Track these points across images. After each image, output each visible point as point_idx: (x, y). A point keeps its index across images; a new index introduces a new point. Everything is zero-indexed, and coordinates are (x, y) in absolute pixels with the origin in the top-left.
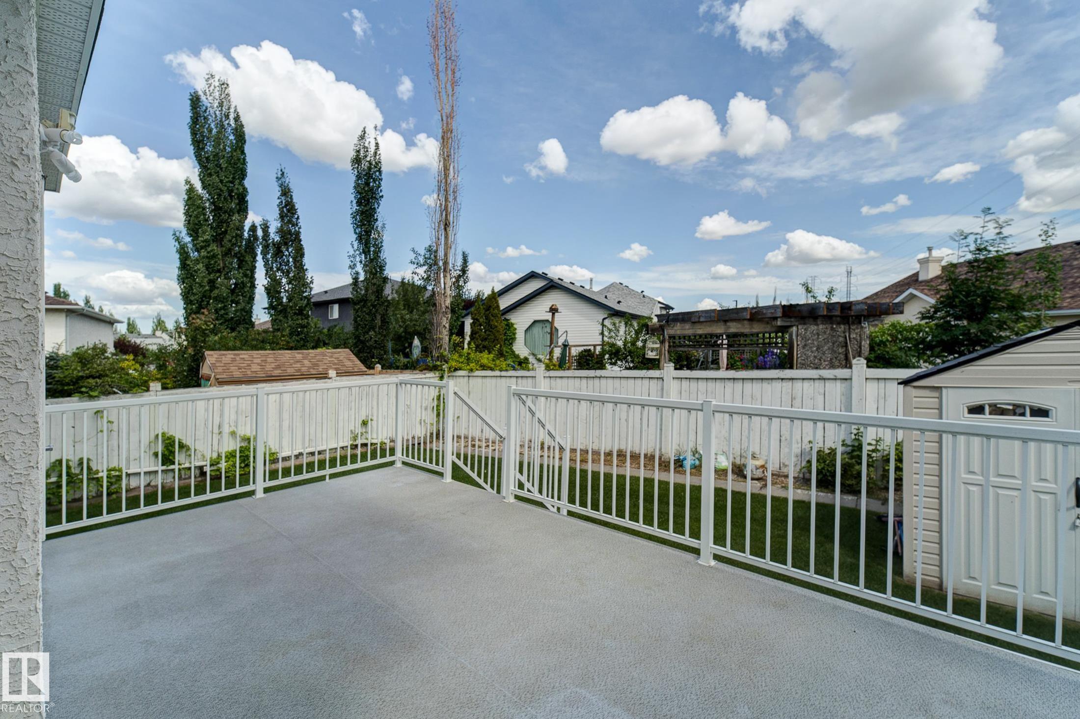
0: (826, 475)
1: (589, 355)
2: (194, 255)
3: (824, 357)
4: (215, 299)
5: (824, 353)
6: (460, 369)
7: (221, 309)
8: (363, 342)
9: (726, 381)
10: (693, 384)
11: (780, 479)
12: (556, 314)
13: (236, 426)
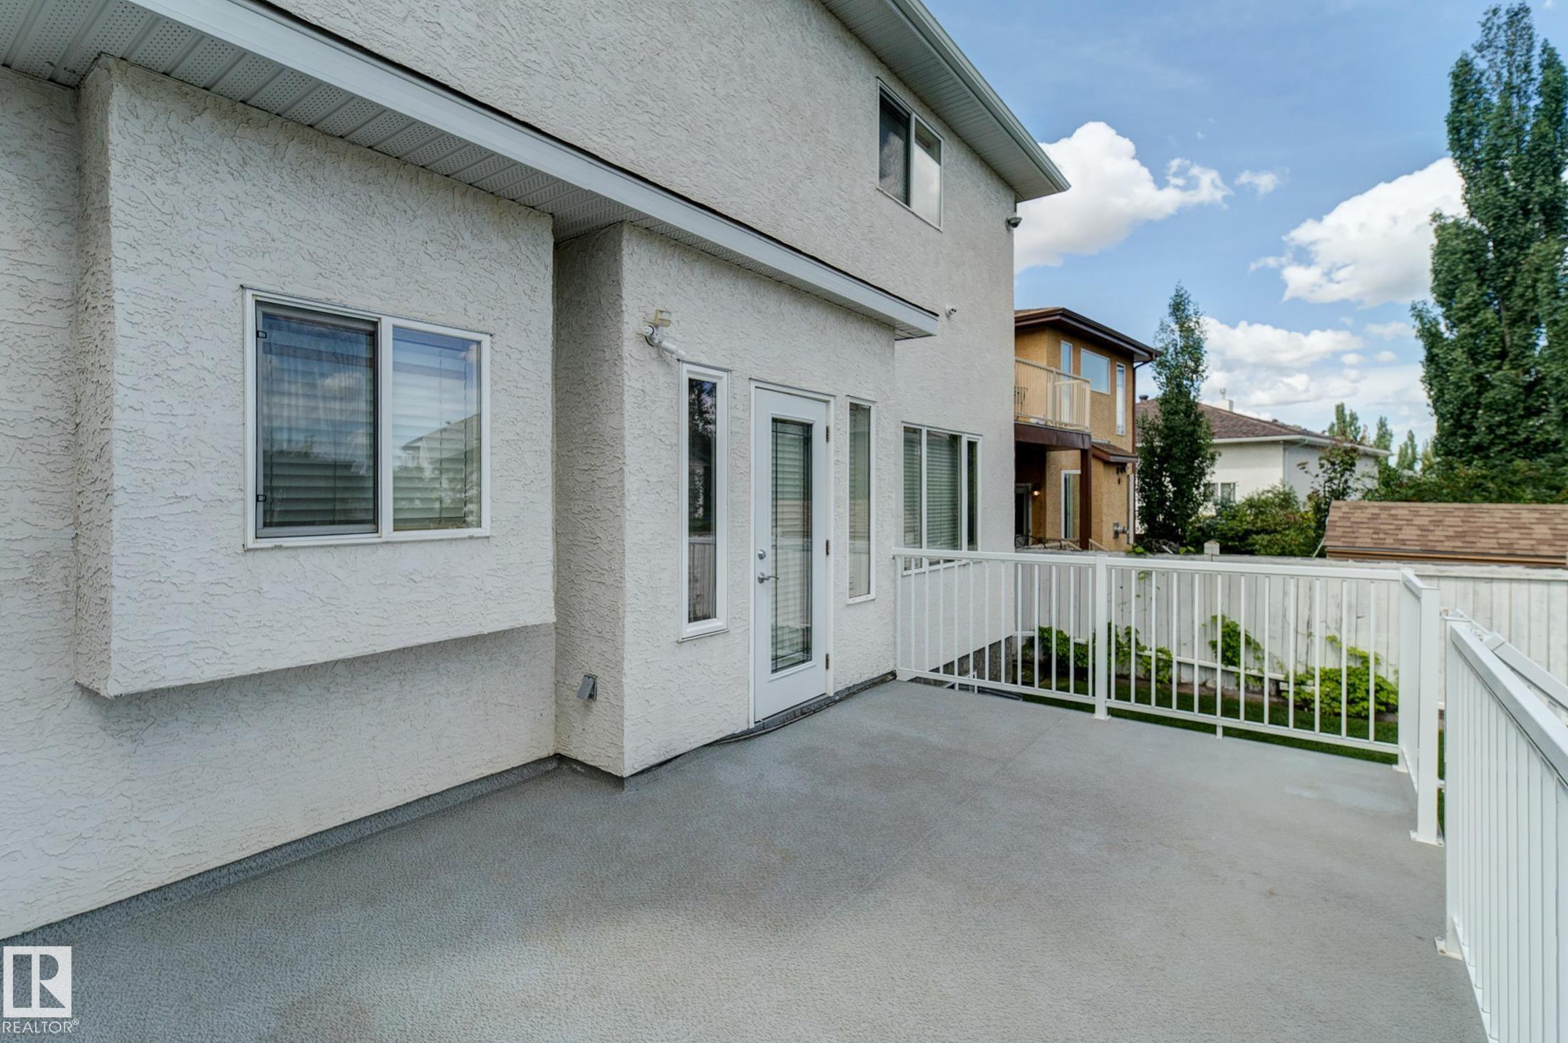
2: (1450, 335)
4: (1489, 407)
7: (1500, 425)
13: (1339, 630)
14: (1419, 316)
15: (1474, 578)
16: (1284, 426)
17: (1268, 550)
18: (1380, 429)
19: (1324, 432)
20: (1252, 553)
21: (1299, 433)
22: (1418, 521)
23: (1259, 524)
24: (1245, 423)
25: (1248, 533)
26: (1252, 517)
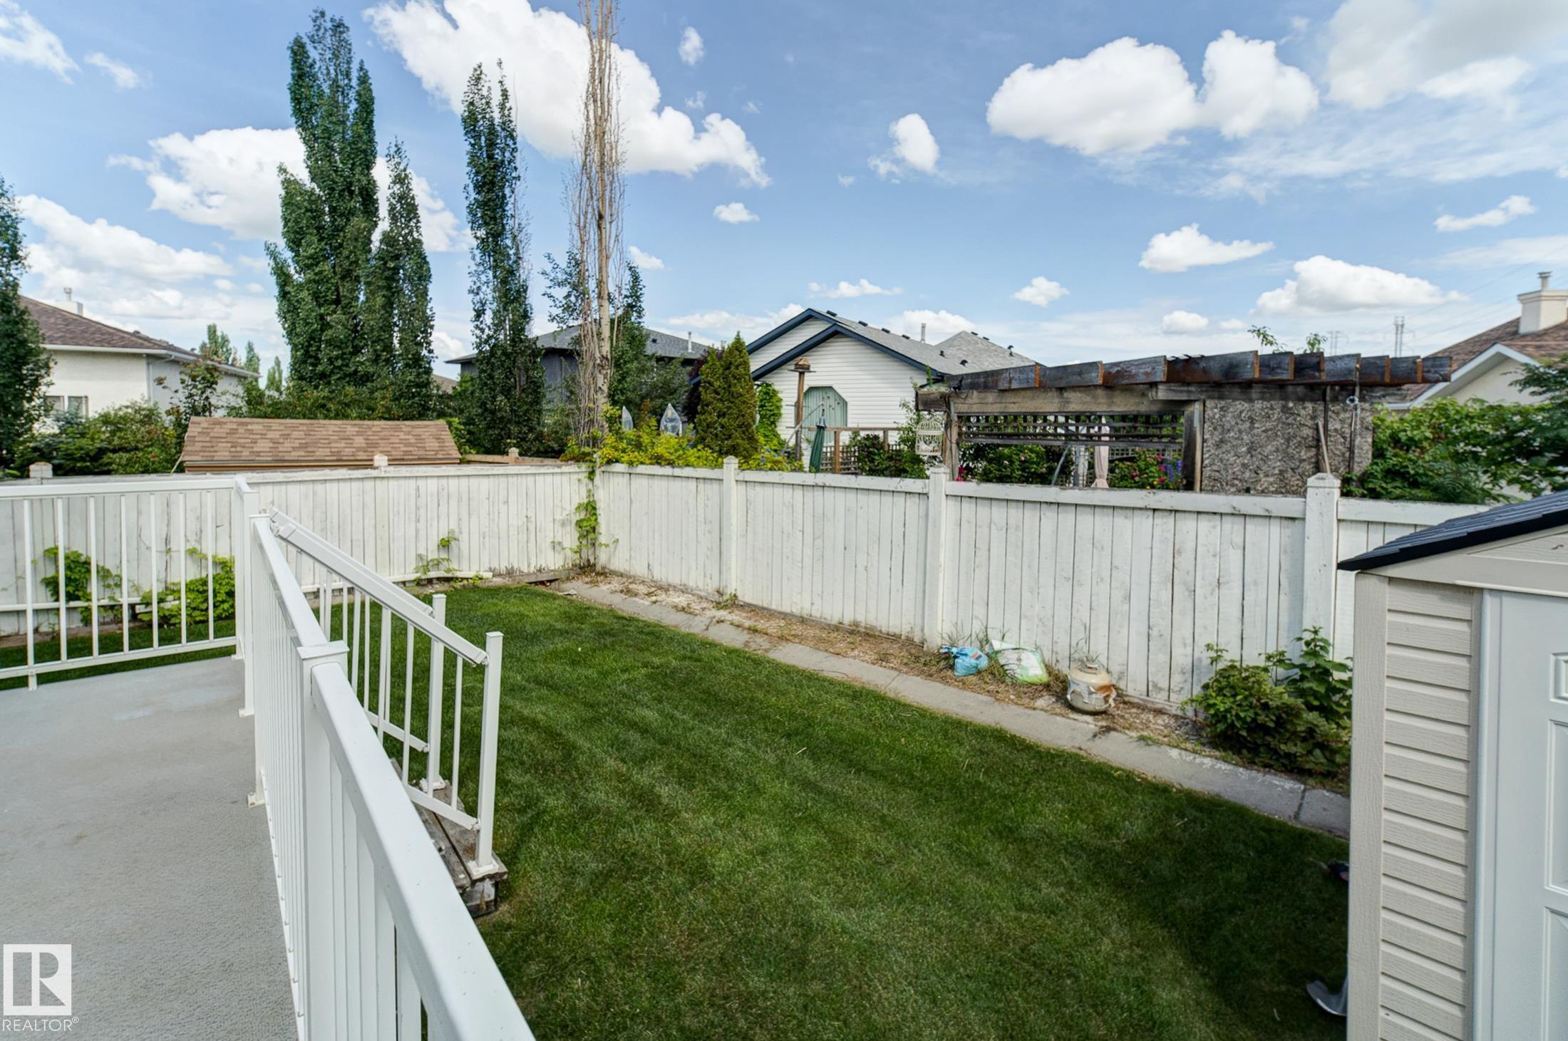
0: (1232, 725)
1: (873, 445)
2: (298, 278)
3: (1265, 468)
4: (329, 343)
5: (1265, 459)
6: (617, 461)
7: (337, 358)
8: (493, 412)
9: (1044, 506)
10: (983, 510)
11: (1144, 716)
12: (806, 374)
13: (199, 541)
14: (273, 255)
15: (313, 481)
16: (147, 339)
17: (128, 469)
18: (249, 352)
19: (193, 350)
20: (108, 473)
21: (164, 348)
22: (271, 435)
23: (116, 442)
24: (99, 330)
25: (102, 452)
26: (107, 435)
